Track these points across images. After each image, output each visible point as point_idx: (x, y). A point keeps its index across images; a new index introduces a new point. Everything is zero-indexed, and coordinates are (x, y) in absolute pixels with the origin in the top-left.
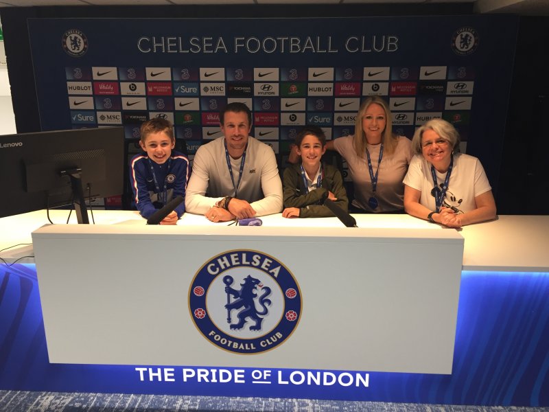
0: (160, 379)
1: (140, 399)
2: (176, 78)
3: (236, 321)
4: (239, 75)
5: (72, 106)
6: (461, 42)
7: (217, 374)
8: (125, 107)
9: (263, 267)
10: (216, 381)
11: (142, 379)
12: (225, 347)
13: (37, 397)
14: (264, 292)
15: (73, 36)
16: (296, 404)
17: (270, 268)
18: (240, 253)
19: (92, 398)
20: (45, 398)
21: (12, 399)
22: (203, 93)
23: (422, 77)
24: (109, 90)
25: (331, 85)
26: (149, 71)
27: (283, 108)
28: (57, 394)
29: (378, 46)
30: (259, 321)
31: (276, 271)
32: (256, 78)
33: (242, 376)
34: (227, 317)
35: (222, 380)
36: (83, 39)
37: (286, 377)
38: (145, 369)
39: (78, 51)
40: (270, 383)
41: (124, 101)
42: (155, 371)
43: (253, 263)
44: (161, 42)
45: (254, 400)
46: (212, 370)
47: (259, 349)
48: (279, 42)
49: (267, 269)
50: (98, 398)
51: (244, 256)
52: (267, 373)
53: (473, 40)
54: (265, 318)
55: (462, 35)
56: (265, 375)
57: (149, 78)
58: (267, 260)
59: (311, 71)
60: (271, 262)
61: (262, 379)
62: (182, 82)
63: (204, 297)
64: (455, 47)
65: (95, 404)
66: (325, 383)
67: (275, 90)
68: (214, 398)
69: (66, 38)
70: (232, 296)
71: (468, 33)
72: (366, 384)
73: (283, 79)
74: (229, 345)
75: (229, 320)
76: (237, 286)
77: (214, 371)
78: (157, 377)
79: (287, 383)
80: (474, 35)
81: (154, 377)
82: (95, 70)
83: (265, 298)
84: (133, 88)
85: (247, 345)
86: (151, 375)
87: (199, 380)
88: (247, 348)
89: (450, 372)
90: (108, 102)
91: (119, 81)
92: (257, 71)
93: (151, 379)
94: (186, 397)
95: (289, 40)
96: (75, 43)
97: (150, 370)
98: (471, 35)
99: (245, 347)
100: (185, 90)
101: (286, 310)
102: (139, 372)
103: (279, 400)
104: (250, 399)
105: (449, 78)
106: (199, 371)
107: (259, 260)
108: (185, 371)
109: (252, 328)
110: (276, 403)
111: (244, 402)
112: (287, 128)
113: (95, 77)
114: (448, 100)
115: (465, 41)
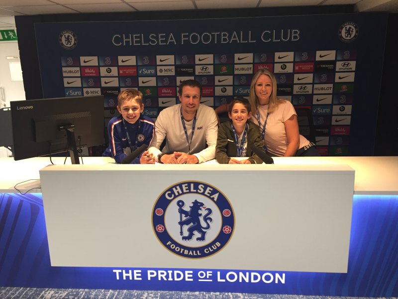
0: (131, 278)
1: (116, 293)
2: (140, 64)
3: (186, 234)
4: (185, 60)
5: (66, 85)
6: (346, 33)
7: (173, 274)
8: (103, 85)
9: (206, 193)
10: (172, 279)
11: (118, 278)
12: (178, 253)
13: (41, 292)
14: (207, 212)
15: (67, 35)
16: (231, 296)
17: (212, 194)
18: (189, 184)
19: (81, 292)
20: (48, 293)
21: (24, 294)
22: (159, 74)
23: (318, 59)
24: (92, 73)
25: (251, 66)
26: (120, 58)
27: (217, 83)
28: (56, 290)
29: (285, 37)
30: (204, 234)
31: (216, 196)
32: (197, 62)
33: (191, 276)
34: (180, 231)
35: (176, 279)
36: (74, 37)
37: (223, 277)
38: (120, 271)
39: (70, 46)
40: (211, 281)
41: (103, 80)
42: (127, 272)
43: (199, 191)
44: (128, 38)
45: (200, 294)
46: (169, 271)
47: (204, 255)
48: (213, 36)
49: (209, 195)
50: (86, 293)
51: (192, 185)
52: (209, 273)
53: (354, 31)
54: (207, 231)
55: (346, 28)
56: (208, 275)
57: (120, 63)
58: (208, 188)
59: (237, 56)
60: (212, 189)
61: (206, 278)
62: (144, 66)
63: (163, 217)
64: (341, 37)
65: (84, 297)
66: (253, 281)
67: (211, 69)
68: (171, 292)
69: (61, 36)
70: (183, 215)
71: (351, 26)
72: (283, 281)
73: (217, 62)
74: (181, 252)
75: (181, 233)
76: (187, 208)
77: (170, 272)
78: (129, 276)
79: (224, 281)
80: (356, 27)
81: (126, 277)
82: (82, 59)
83: (208, 217)
84: (109, 71)
85: (194, 252)
86: (125, 275)
87: (160, 279)
88: (195, 254)
89: (345, 271)
90: (91, 82)
91: (99, 66)
92: (197, 57)
93: (124, 278)
94: (150, 292)
95: (220, 34)
96: (68, 40)
97: (124, 271)
98: (353, 27)
99: (193, 253)
100: (146, 72)
101: (223, 226)
102: (116, 273)
103: (218, 293)
104: (197, 293)
105: (338, 59)
106: (160, 272)
107: (203, 188)
108: (149, 272)
109: (198, 239)
110: (216, 296)
111: (193, 295)
112: (220, 97)
113: (82, 64)
114: (337, 75)
115: (348, 32)
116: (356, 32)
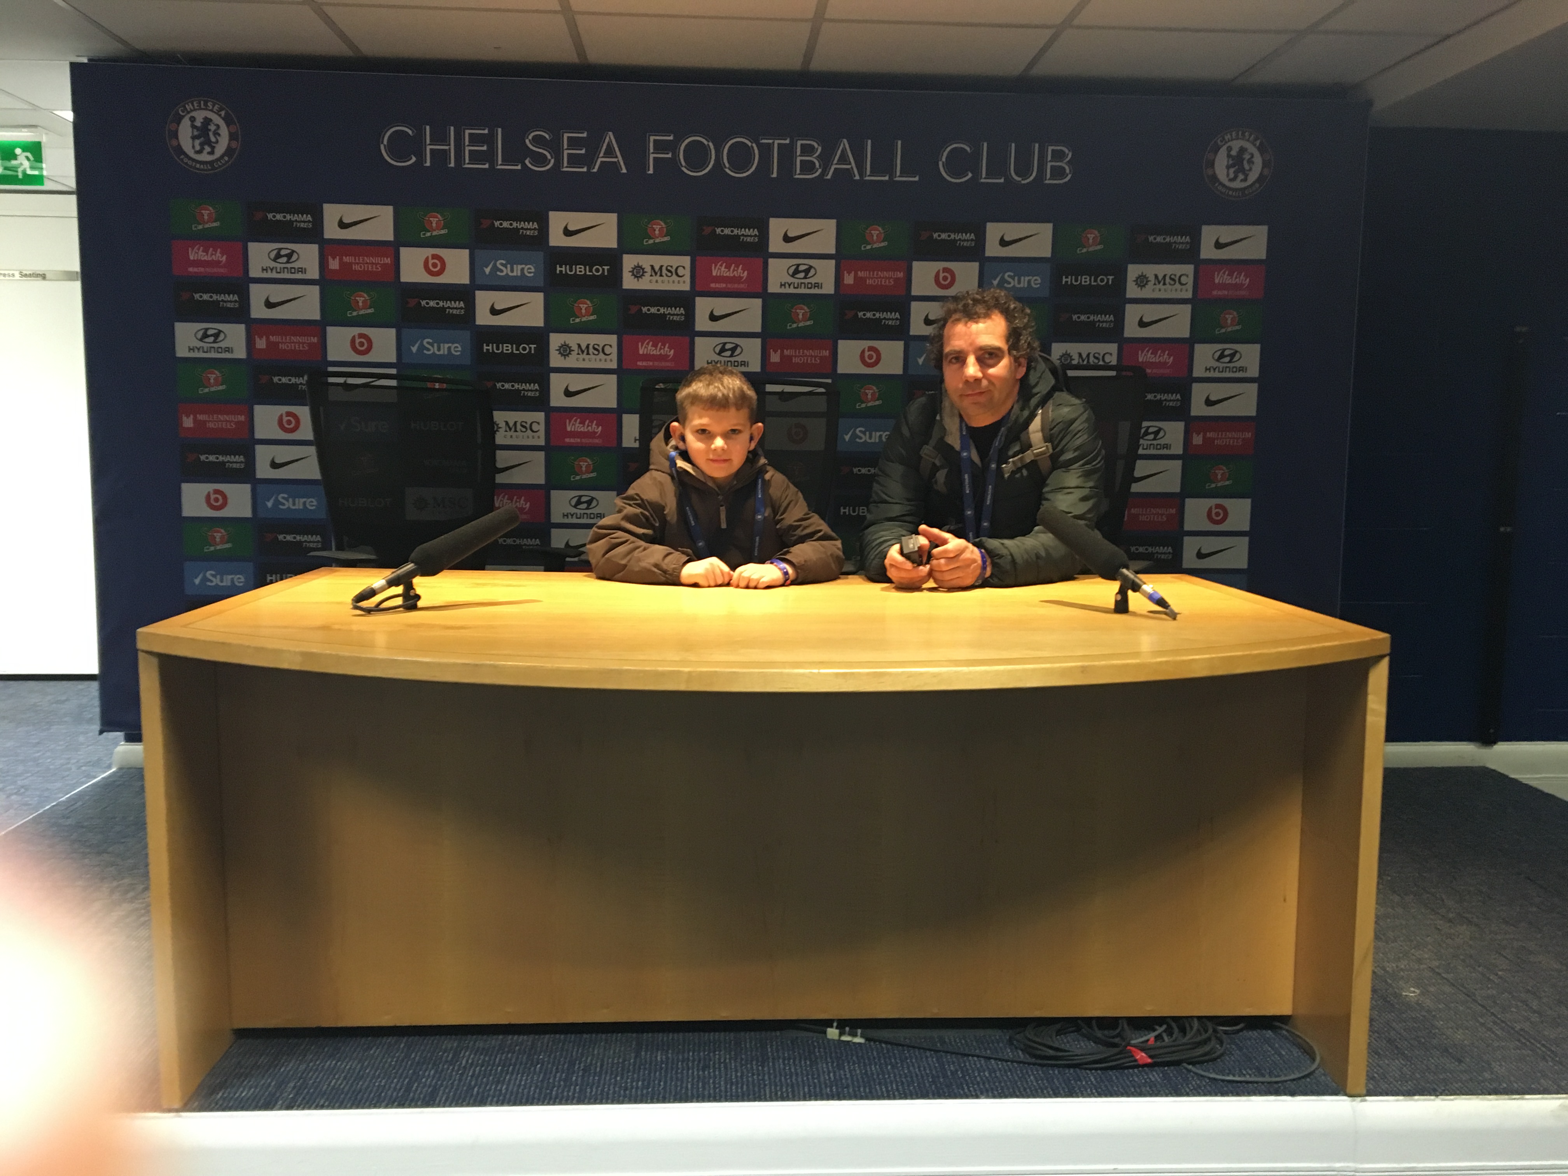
6: (1229, 166)
15: (200, 116)
36: (228, 126)
44: (445, 140)
48: (766, 151)
55: (1230, 149)
69: (179, 120)
71: (1245, 144)
80: (1261, 149)
95: (792, 145)
96: (202, 134)
98: (1252, 149)
115: (1238, 163)
116: (1265, 165)
